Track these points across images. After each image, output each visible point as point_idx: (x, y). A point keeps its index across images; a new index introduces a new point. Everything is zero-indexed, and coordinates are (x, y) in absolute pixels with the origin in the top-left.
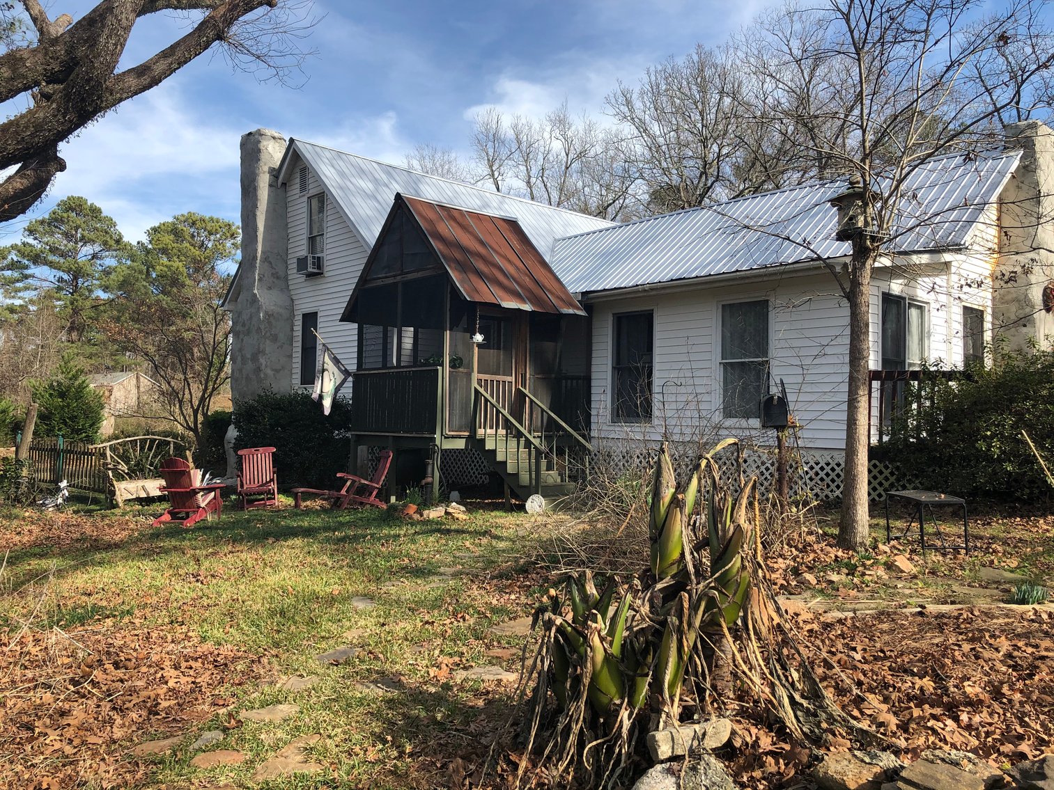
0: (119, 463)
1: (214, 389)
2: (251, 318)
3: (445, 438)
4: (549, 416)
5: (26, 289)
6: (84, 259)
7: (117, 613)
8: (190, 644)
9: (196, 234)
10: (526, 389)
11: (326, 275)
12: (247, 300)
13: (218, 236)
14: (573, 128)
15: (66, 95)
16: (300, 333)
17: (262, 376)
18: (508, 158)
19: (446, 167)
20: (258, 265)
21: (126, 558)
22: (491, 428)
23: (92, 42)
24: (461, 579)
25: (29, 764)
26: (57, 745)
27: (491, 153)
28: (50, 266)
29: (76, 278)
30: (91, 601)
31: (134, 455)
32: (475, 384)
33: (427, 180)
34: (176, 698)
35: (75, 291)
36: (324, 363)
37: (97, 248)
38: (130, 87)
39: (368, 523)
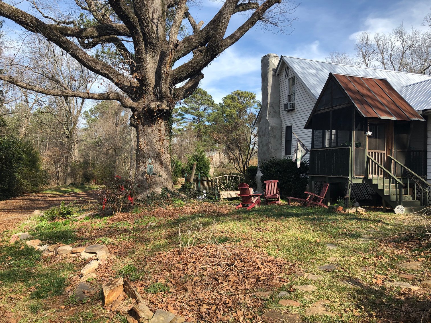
0: (221, 184)
1: (250, 157)
2: (265, 129)
3: (353, 178)
4: (405, 169)
5: (184, 122)
6: (202, 110)
7: (235, 241)
8: (265, 256)
9: (240, 98)
10: (392, 156)
11: (296, 110)
12: (264, 122)
13: (248, 98)
14: (406, 35)
15: (207, 50)
16: (285, 135)
17: (270, 152)
18: (373, 53)
19: (344, 60)
20: (268, 108)
21: (231, 220)
22: (375, 174)
23: (215, 29)
24: (374, 240)
25: (219, 293)
26: (228, 288)
27: (364, 52)
28: (191, 114)
29: (199, 118)
30: (224, 235)
31: (227, 182)
32: (367, 154)
33: (339, 66)
34: (266, 276)
35: (199, 123)
36: (298, 146)
37: (206, 106)
38: (228, 44)
39: (321, 213)
